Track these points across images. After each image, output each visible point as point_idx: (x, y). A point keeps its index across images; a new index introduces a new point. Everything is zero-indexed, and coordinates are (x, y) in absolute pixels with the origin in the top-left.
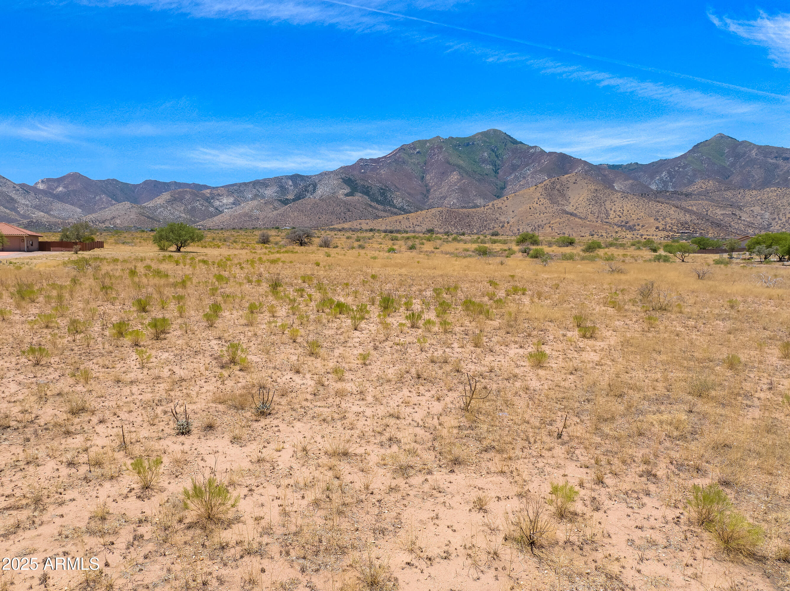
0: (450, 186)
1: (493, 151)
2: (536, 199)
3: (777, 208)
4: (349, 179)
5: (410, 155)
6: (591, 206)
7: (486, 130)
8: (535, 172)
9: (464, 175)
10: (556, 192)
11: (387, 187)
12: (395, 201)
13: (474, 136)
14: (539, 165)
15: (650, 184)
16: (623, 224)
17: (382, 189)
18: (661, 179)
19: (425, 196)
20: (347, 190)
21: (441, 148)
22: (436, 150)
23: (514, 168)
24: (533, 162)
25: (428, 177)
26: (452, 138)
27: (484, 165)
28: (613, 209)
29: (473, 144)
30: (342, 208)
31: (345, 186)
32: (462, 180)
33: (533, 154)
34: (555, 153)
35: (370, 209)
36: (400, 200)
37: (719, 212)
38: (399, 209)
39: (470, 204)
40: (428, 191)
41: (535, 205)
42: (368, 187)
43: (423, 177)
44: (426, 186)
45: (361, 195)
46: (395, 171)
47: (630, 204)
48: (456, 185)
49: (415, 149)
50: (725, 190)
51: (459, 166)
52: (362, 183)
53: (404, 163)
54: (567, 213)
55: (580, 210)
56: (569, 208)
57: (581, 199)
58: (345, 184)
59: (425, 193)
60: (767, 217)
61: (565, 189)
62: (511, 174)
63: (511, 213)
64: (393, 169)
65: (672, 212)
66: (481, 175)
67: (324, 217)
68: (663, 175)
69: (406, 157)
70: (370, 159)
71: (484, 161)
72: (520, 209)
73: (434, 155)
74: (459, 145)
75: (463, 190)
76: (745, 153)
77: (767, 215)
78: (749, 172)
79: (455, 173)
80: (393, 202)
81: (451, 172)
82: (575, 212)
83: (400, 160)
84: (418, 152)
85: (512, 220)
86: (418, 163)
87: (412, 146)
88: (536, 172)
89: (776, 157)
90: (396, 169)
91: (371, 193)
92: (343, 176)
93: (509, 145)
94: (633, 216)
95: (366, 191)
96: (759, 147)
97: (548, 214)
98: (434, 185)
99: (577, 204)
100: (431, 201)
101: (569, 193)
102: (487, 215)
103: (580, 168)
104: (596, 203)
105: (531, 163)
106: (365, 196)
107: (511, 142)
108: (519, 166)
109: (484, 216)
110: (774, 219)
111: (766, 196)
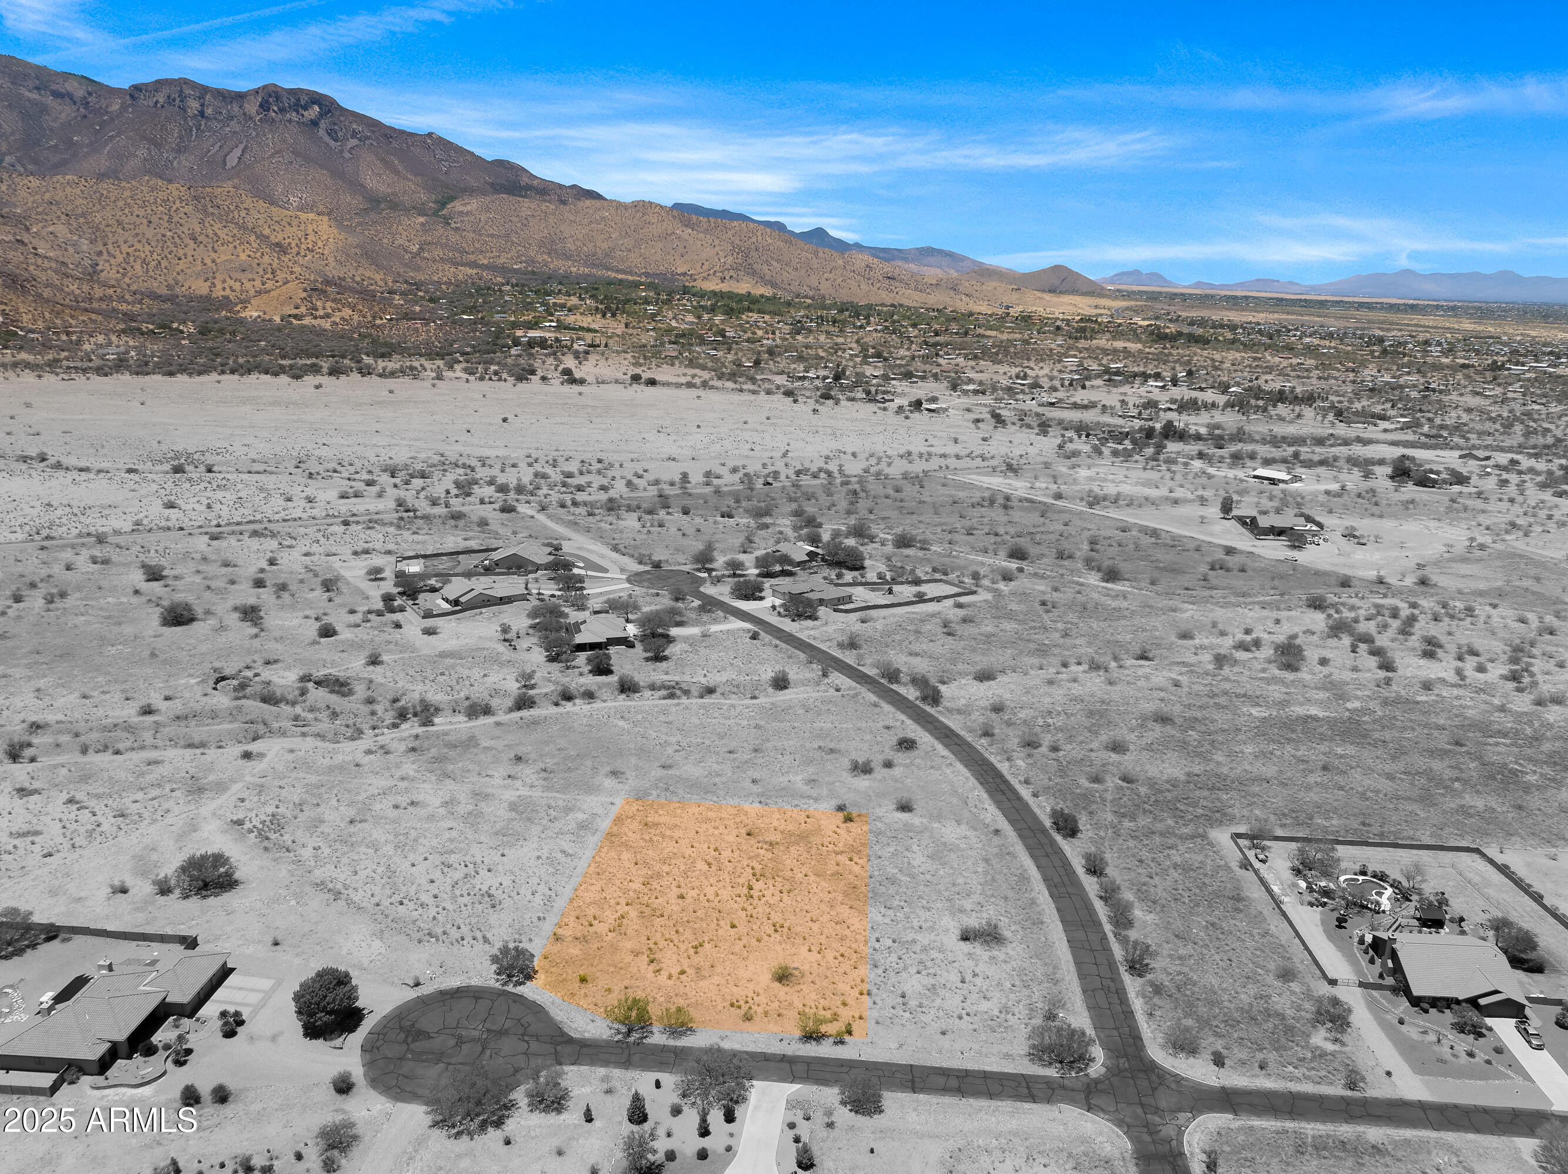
110: (100, 253)
111: (60, 193)
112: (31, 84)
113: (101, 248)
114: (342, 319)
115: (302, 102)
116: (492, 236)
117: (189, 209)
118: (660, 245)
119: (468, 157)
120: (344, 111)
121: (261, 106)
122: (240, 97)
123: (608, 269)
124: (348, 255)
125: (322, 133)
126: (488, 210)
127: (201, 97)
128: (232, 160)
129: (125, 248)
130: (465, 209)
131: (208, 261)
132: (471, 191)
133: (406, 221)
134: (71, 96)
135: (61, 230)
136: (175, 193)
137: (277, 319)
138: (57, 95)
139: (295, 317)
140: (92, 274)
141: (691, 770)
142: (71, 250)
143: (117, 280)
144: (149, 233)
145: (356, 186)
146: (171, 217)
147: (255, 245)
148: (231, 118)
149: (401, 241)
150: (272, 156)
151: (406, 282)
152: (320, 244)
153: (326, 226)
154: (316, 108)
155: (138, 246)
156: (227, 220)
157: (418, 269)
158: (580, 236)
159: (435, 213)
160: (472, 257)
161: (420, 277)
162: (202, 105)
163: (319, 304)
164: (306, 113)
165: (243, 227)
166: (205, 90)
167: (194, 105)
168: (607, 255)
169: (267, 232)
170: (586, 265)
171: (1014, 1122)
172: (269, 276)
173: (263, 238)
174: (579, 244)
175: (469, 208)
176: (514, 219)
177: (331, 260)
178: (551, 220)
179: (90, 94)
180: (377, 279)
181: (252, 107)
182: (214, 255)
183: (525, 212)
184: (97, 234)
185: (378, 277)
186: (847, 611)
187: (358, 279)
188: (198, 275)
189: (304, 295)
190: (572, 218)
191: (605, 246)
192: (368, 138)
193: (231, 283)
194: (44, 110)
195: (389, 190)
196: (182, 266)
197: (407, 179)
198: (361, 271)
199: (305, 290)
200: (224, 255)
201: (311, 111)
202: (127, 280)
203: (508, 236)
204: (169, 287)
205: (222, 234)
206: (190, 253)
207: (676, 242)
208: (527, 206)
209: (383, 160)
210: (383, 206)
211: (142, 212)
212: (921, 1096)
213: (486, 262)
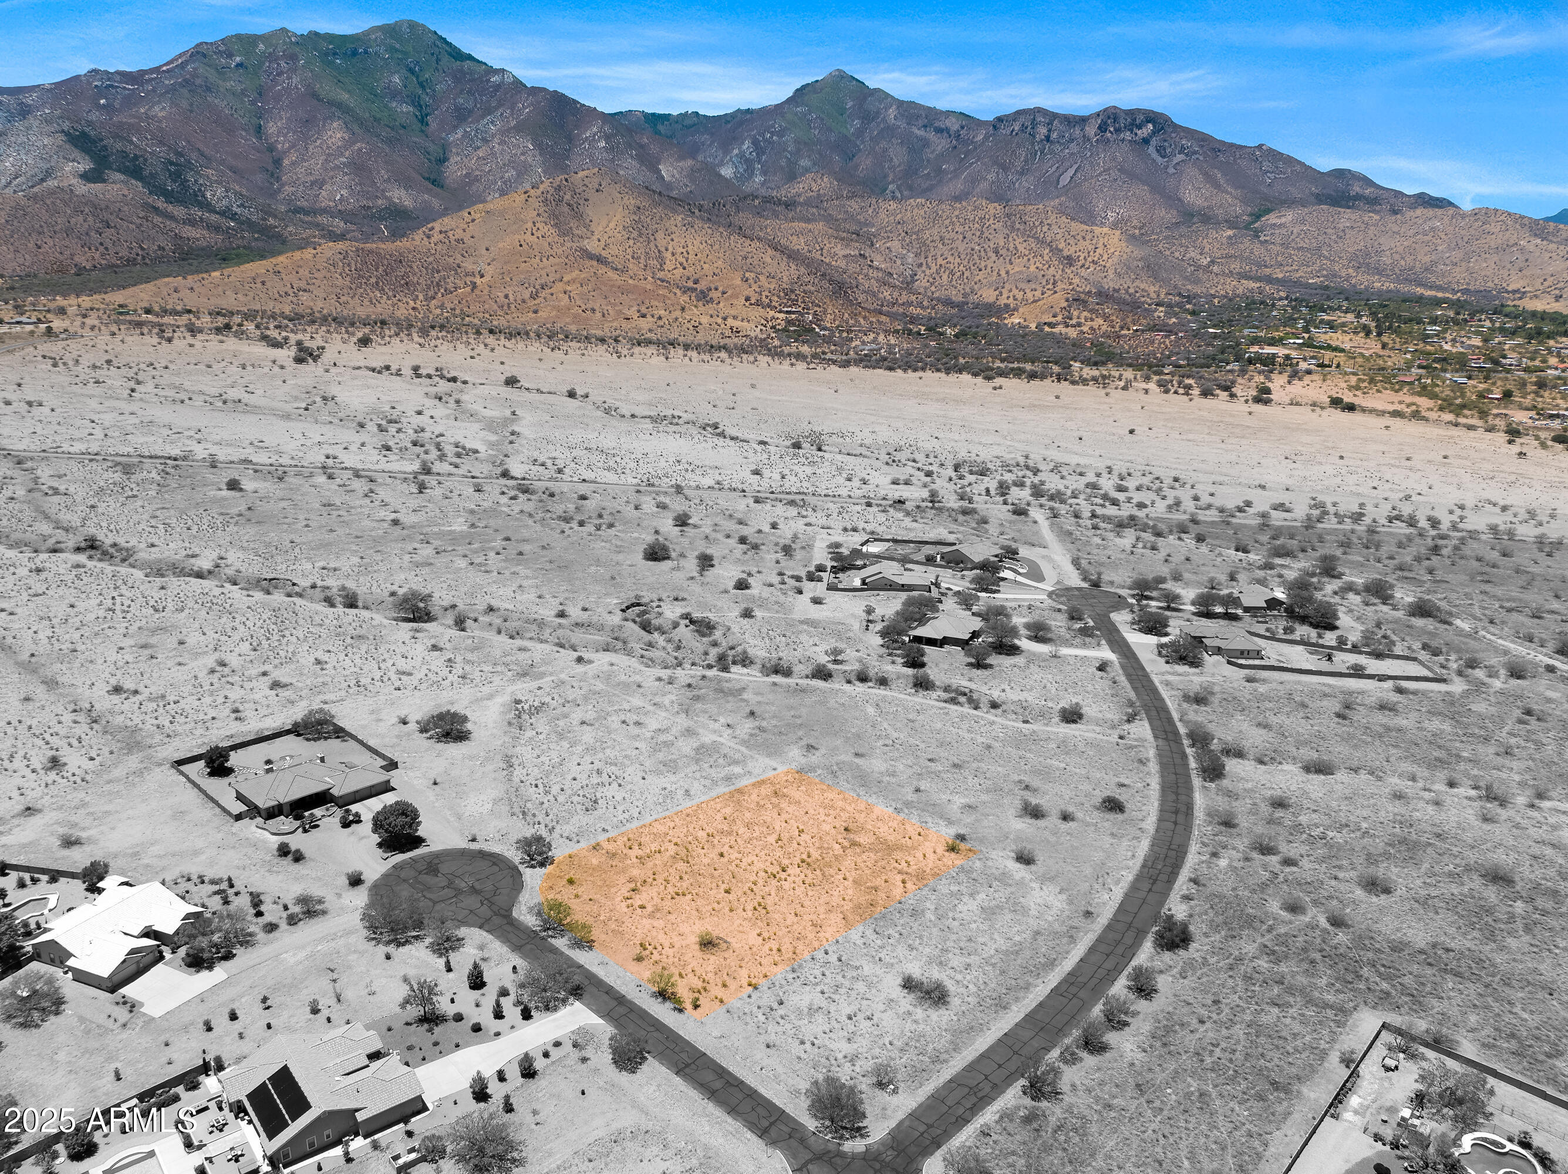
0: (329, 155)
1: (411, 71)
2: (530, 225)
3: (924, 244)
4: (84, 134)
5: (221, 71)
6: (631, 242)
7: (392, 21)
8: (505, 132)
9: (356, 128)
10: (566, 209)
11: (182, 156)
12: (208, 195)
13: (367, 33)
14: (512, 114)
15: (722, 164)
16: (690, 284)
17: (172, 163)
18: (742, 155)
19: (272, 175)
20: (85, 165)
21: (293, 58)
22: (283, 64)
23: (461, 116)
24: (500, 105)
25: (272, 128)
26: (316, 34)
27: (394, 104)
28: (671, 249)
29: (366, 52)
30: (90, 219)
31: (76, 154)
32: (354, 143)
33: (498, 87)
34: (544, 89)
35: (158, 220)
36: (220, 192)
37: (840, 250)
38: (222, 213)
39: (380, 202)
40: (278, 162)
41: (529, 237)
42: (136, 157)
43: (260, 126)
44: (271, 149)
45: (122, 177)
46: (191, 111)
47: (699, 239)
48: (342, 155)
49: (230, 55)
50: (848, 198)
51: (340, 105)
52: (119, 146)
53: (209, 89)
54: (591, 256)
55: (614, 250)
56: (592, 246)
57: (612, 225)
58: (76, 146)
59: (270, 167)
60: (910, 260)
61: (582, 202)
62: (456, 127)
63: (484, 252)
64: (185, 104)
65: (768, 260)
66: (392, 129)
67: (51, 242)
68: (745, 147)
69: (212, 76)
70: (118, 72)
71: (394, 94)
72: (501, 245)
73: (279, 74)
74: (335, 54)
75: (359, 168)
76: (878, 113)
77: (911, 258)
78: (885, 150)
79: (335, 125)
80: (204, 196)
81: (325, 119)
82: (604, 254)
83: (198, 81)
84: (239, 65)
85: (488, 268)
86: (243, 92)
87: (222, 48)
88: (509, 130)
89: (925, 126)
90: (191, 105)
91: (146, 173)
92: (66, 125)
93: (445, 59)
94: (706, 266)
95: (134, 169)
96: (901, 104)
97: (557, 260)
98: (290, 148)
99: (606, 237)
100: (288, 189)
101: (590, 212)
102: (438, 256)
103: (595, 129)
104: (640, 235)
105: (496, 108)
106: (133, 181)
107: (450, 54)
108: (471, 112)
109: (431, 259)
110: (921, 265)
111: (909, 214)
112: (920, 123)
113: (922, 260)
114: (1091, 328)
115: (1138, 122)
116: (1299, 249)
117: (998, 226)
118: (1495, 258)
119: (1298, 168)
120: (1176, 126)
121: (1100, 128)
122: (1083, 120)
123: (1420, 284)
124: (1129, 268)
125: (1151, 150)
126: (1303, 222)
127: (1050, 123)
128: (1065, 179)
129: (940, 261)
130: (1278, 221)
131: (1003, 273)
132: (1289, 203)
133: (1213, 234)
134: (948, 130)
135: (895, 245)
136: (992, 211)
137: (1033, 326)
138: (939, 131)
139: (1050, 325)
140: (908, 284)
141: (876, 765)
142: (899, 262)
143: (926, 288)
144: (962, 247)
145: (1173, 200)
146: (982, 233)
147: (1046, 258)
148: (1072, 140)
149: (1193, 254)
150: (1100, 175)
151: (1180, 295)
152: (1105, 257)
153: (1116, 240)
154: (1150, 126)
155: (950, 259)
156: (1030, 234)
157: (1197, 282)
158: (1400, 249)
159: (1247, 227)
160: (1268, 271)
161: (1198, 290)
162: (1049, 131)
163: (1076, 313)
164: (1139, 132)
165: (1042, 242)
166: (1054, 116)
167: (1043, 131)
168: (1426, 269)
169: (1061, 246)
170: (1398, 280)
171: (721, 1141)
172: (1050, 286)
173: (1056, 251)
174: (1397, 257)
175: (1283, 220)
176: (1329, 231)
177: (1111, 272)
178: (1372, 230)
179: (962, 127)
180: (1150, 289)
181: (1091, 130)
182: (1009, 267)
183: (1344, 223)
184: (923, 249)
185: (1152, 289)
186: (1241, 666)
187: (1131, 291)
188: (991, 285)
189: (1065, 304)
190: (1396, 229)
191: (1427, 259)
192: (1195, 153)
193: (1015, 292)
194: (926, 143)
195: (1206, 204)
196: (981, 276)
197: (1227, 193)
198: (1137, 283)
199: (1067, 300)
200: (1018, 266)
201: (1144, 130)
202: (933, 288)
203: (1319, 249)
204: (965, 295)
205: (1021, 248)
206: (990, 264)
207: (1518, 255)
208: (1346, 217)
209: (1206, 174)
210: (1195, 219)
211: (960, 229)
212: (677, 1080)
213: (1280, 276)
